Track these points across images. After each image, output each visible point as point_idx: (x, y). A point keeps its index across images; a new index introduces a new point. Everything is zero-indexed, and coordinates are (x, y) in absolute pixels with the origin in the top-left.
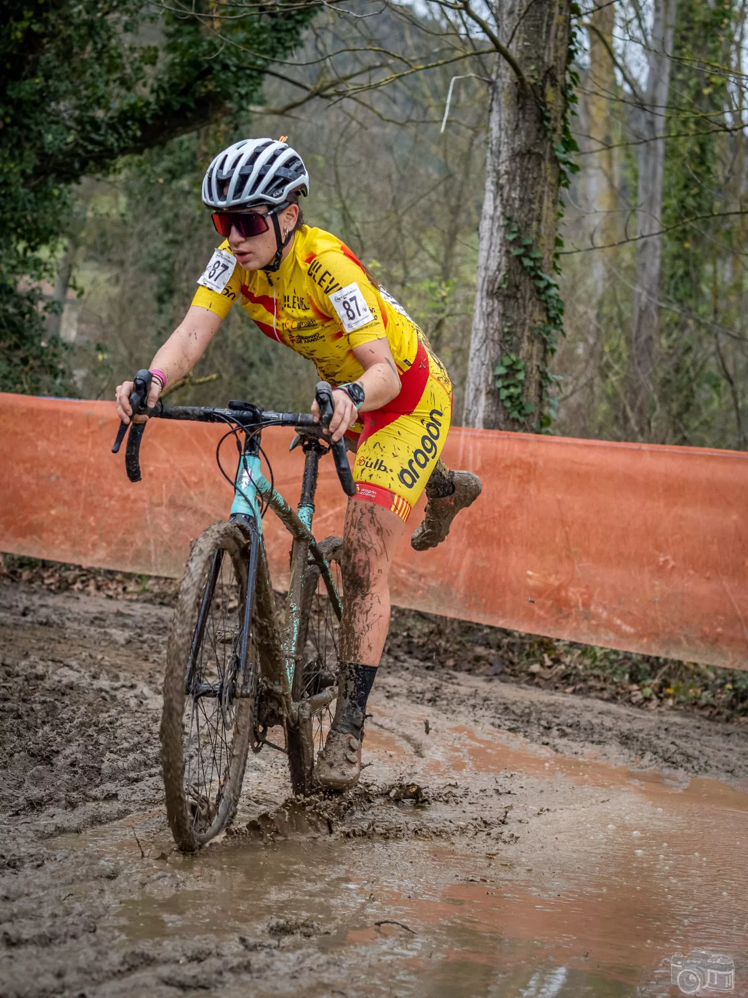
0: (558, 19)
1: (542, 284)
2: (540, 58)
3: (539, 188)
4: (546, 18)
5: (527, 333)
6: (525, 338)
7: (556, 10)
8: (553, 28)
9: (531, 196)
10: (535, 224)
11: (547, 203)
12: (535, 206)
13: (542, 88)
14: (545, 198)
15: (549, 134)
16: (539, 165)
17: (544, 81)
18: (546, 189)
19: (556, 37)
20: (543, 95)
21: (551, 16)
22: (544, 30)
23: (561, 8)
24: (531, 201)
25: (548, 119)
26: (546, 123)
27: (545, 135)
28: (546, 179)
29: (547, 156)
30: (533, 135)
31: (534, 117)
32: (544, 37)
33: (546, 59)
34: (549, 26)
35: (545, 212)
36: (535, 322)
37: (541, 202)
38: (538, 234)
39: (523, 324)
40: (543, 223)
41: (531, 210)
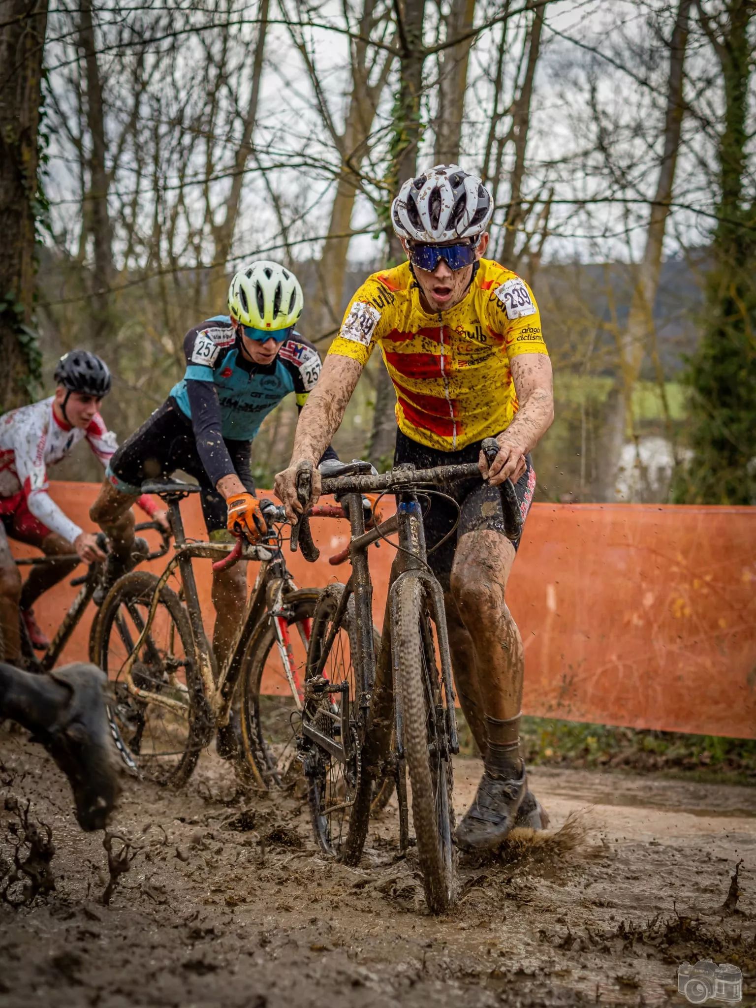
0: (31, 81)
1: (24, 339)
2: (15, 118)
3: (18, 244)
4: (20, 81)
5: (11, 384)
6: (9, 390)
7: (29, 73)
8: (27, 91)
9: (11, 252)
10: (15, 279)
11: (26, 259)
12: (15, 261)
13: (19, 147)
14: (24, 253)
15: (27, 192)
16: (17, 222)
17: (20, 140)
18: (25, 244)
19: (30, 99)
20: (20, 154)
21: (25, 79)
22: (19, 91)
23: (34, 71)
24: (11, 257)
25: (25, 177)
26: (23, 182)
27: (23, 194)
28: (24, 236)
29: (25, 213)
30: (11, 194)
31: (11, 176)
32: (19, 98)
33: (21, 120)
34: (23, 88)
35: (24, 267)
36: (18, 373)
37: (20, 257)
38: (19, 290)
39: (7, 376)
40: (23, 279)
41: (11, 265)
